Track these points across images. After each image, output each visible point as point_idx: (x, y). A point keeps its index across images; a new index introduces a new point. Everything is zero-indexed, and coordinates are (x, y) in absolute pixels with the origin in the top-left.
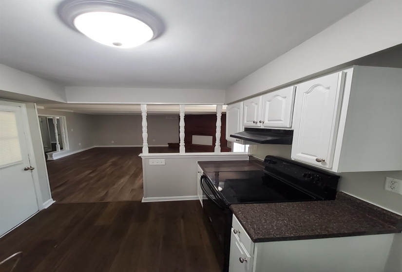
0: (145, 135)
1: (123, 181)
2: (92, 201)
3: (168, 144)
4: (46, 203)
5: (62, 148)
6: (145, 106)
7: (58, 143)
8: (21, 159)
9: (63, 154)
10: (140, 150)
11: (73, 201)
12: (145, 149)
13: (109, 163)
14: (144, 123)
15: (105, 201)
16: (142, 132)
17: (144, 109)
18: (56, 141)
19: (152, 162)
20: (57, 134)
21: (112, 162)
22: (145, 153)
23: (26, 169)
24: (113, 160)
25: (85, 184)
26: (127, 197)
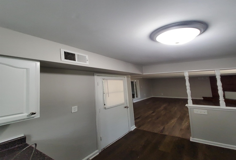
0: (189, 91)
1: (174, 121)
2: (156, 132)
3: (203, 97)
4: (132, 127)
5: (137, 97)
6: (187, 73)
7: (135, 94)
8: (124, 102)
9: (137, 100)
10: (186, 101)
11: (145, 129)
12: (190, 101)
13: (162, 108)
14: (188, 84)
15: (164, 133)
16: (186, 90)
17: (186, 75)
18: (134, 93)
19: (196, 111)
20: (135, 89)
21: (164, 107)
22: (190, 104)
23: (125, 107)
24: (164, 106)
25: (150, 119)
26: (177, 134)
